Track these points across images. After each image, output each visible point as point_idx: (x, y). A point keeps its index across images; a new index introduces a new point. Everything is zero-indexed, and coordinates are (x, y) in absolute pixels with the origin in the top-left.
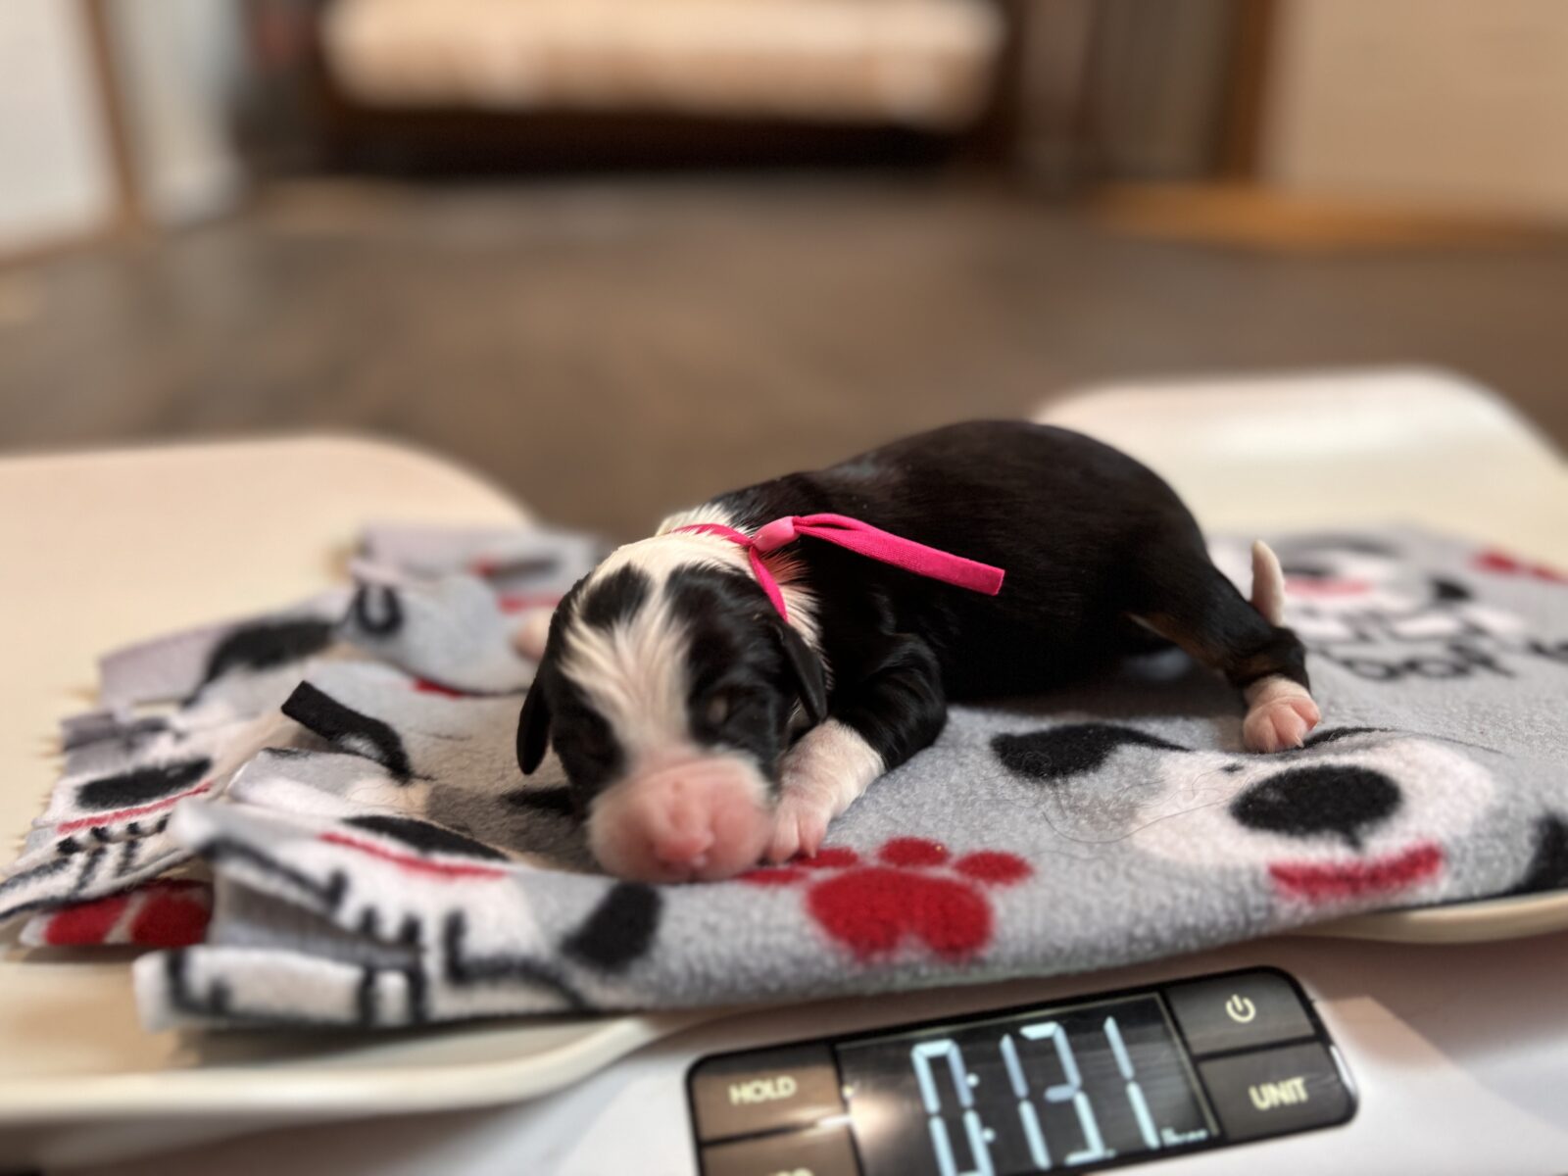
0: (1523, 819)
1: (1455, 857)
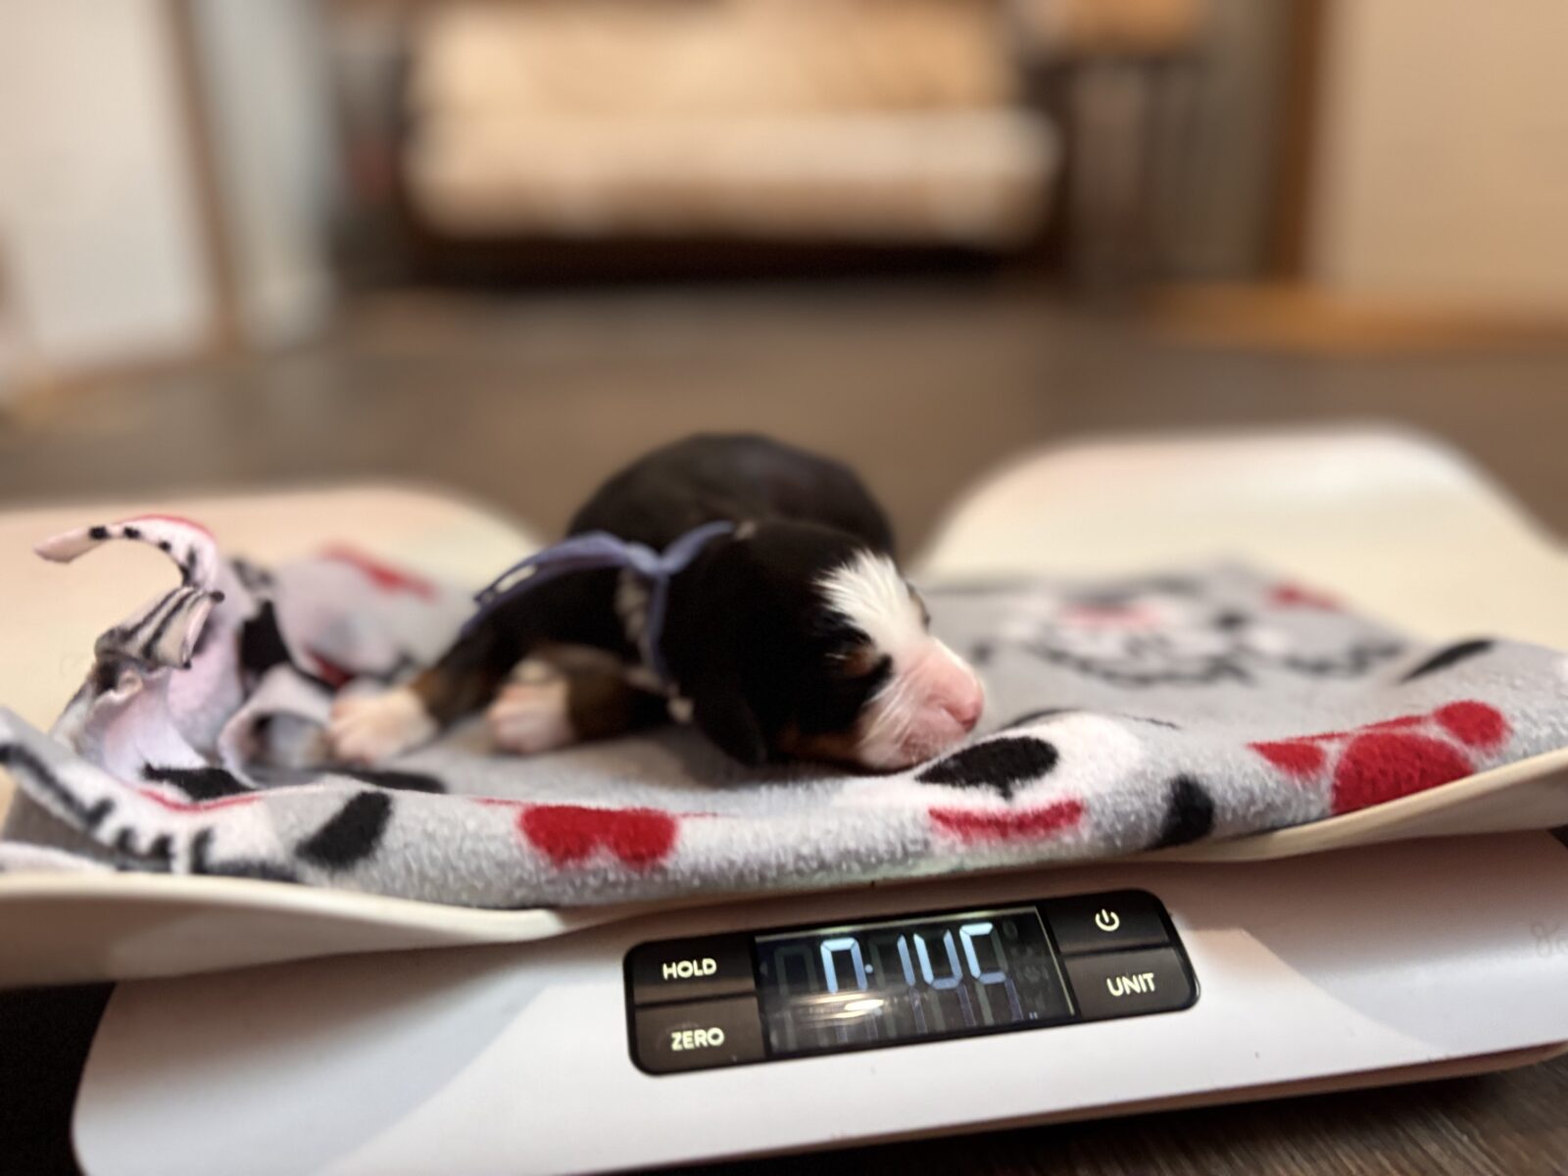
0: (1158, 781)
1: (1094, 810)
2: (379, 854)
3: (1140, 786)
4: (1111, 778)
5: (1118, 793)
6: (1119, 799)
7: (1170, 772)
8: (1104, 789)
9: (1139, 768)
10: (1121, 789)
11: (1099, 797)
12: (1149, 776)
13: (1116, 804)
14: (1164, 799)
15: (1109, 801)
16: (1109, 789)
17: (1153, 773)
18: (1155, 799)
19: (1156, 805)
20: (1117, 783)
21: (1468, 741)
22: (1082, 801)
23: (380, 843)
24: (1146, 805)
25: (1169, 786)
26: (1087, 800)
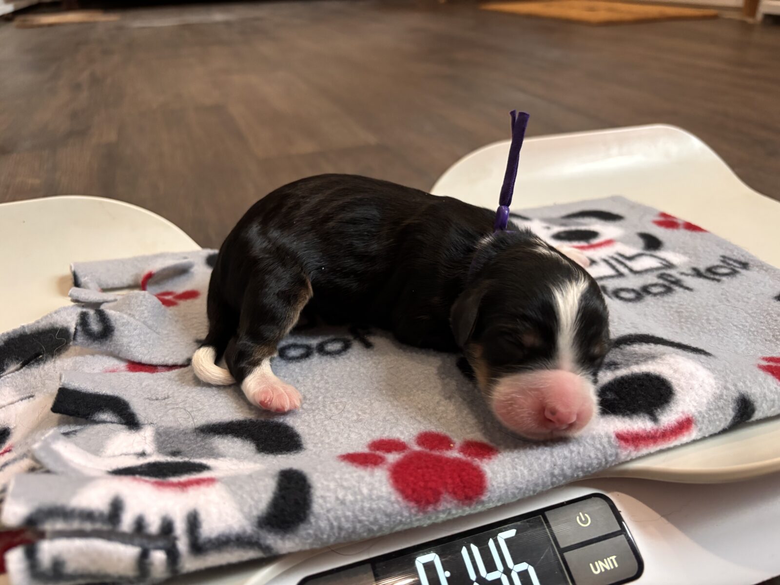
0: (730, 399)
3: (721, 404)
4: (705, 401)
5: (710, 410)
6: (711, 413)
7: (735, 394)
8: (702, 408)
9: (717, 392)
10: (711, 407)
11: (700, 413)
13: (710, 416)
14: (733, 410)
15: (705, 414)
16: (704, 408)
17: (727, 396)
18: (727, 410)
19: (729, 414)
22: (692, 416)
24: (724, 414)
25: (735, 402)
26: (695, 416)
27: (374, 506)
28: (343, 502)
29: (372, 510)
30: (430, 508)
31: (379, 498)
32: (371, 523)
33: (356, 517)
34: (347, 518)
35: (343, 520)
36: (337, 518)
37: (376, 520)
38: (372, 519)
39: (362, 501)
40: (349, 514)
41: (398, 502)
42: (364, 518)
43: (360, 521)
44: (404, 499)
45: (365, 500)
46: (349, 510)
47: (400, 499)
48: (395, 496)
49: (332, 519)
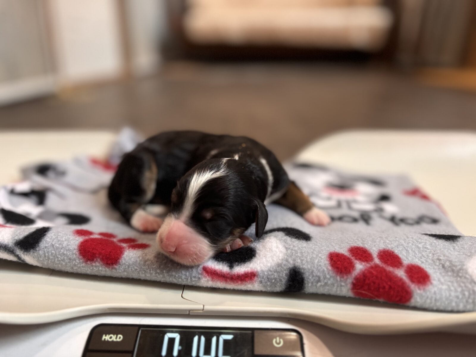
0: (286, 268)
1: (260, 275)
2: (37, 249)
3: (279, 269)
4: (269, 265)
5: (271, 271)
6: (270, 273)
7: (291, 266)
8: (265, 269)
9: (280, 262)
10: (271, 269)
11: (262, 271)
12: (283, 266)
13: (269, 275)
14: (286, 275)
15: (266, 273)
16: (266, 269)
17: (284, 265)
18: (283, 274)
19: (282, 277)
20: (271, 267)
21: (412, 281)
22: (256, 272)
23: (38, 246)
24: (279, 276)
25: (289, 271)
26: (258, 272)
27: (65, 252)
28: (53, 246)
29: (64, 254)
30: (89, 262)
31: (69, 250)
32: (62, 260)
33: (56, 254)
34: (52, 254)
35: (50, 254)
36: (48, 252)
37: (64, 259)
38: (62, 258)
39: (62, 249)
40: (53, 252)
41: (76, 255)
42: (59, 256)
43: (58, 258)
44: (79, 253)
45: (63, 249)
46: (54, 251)
47: (77, 253)
48: (76, 252)
49: (46, 252)
